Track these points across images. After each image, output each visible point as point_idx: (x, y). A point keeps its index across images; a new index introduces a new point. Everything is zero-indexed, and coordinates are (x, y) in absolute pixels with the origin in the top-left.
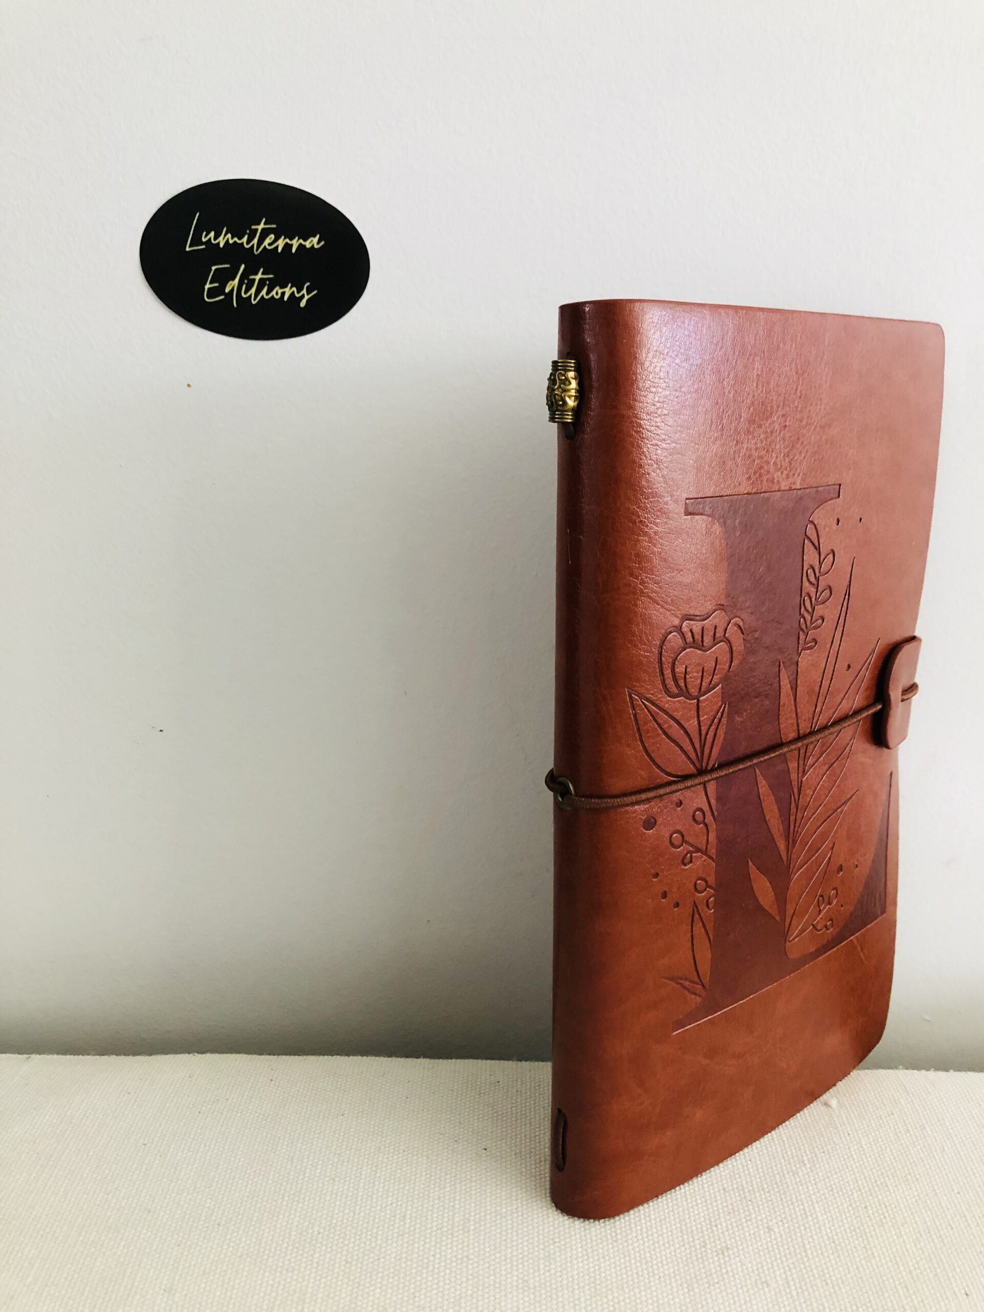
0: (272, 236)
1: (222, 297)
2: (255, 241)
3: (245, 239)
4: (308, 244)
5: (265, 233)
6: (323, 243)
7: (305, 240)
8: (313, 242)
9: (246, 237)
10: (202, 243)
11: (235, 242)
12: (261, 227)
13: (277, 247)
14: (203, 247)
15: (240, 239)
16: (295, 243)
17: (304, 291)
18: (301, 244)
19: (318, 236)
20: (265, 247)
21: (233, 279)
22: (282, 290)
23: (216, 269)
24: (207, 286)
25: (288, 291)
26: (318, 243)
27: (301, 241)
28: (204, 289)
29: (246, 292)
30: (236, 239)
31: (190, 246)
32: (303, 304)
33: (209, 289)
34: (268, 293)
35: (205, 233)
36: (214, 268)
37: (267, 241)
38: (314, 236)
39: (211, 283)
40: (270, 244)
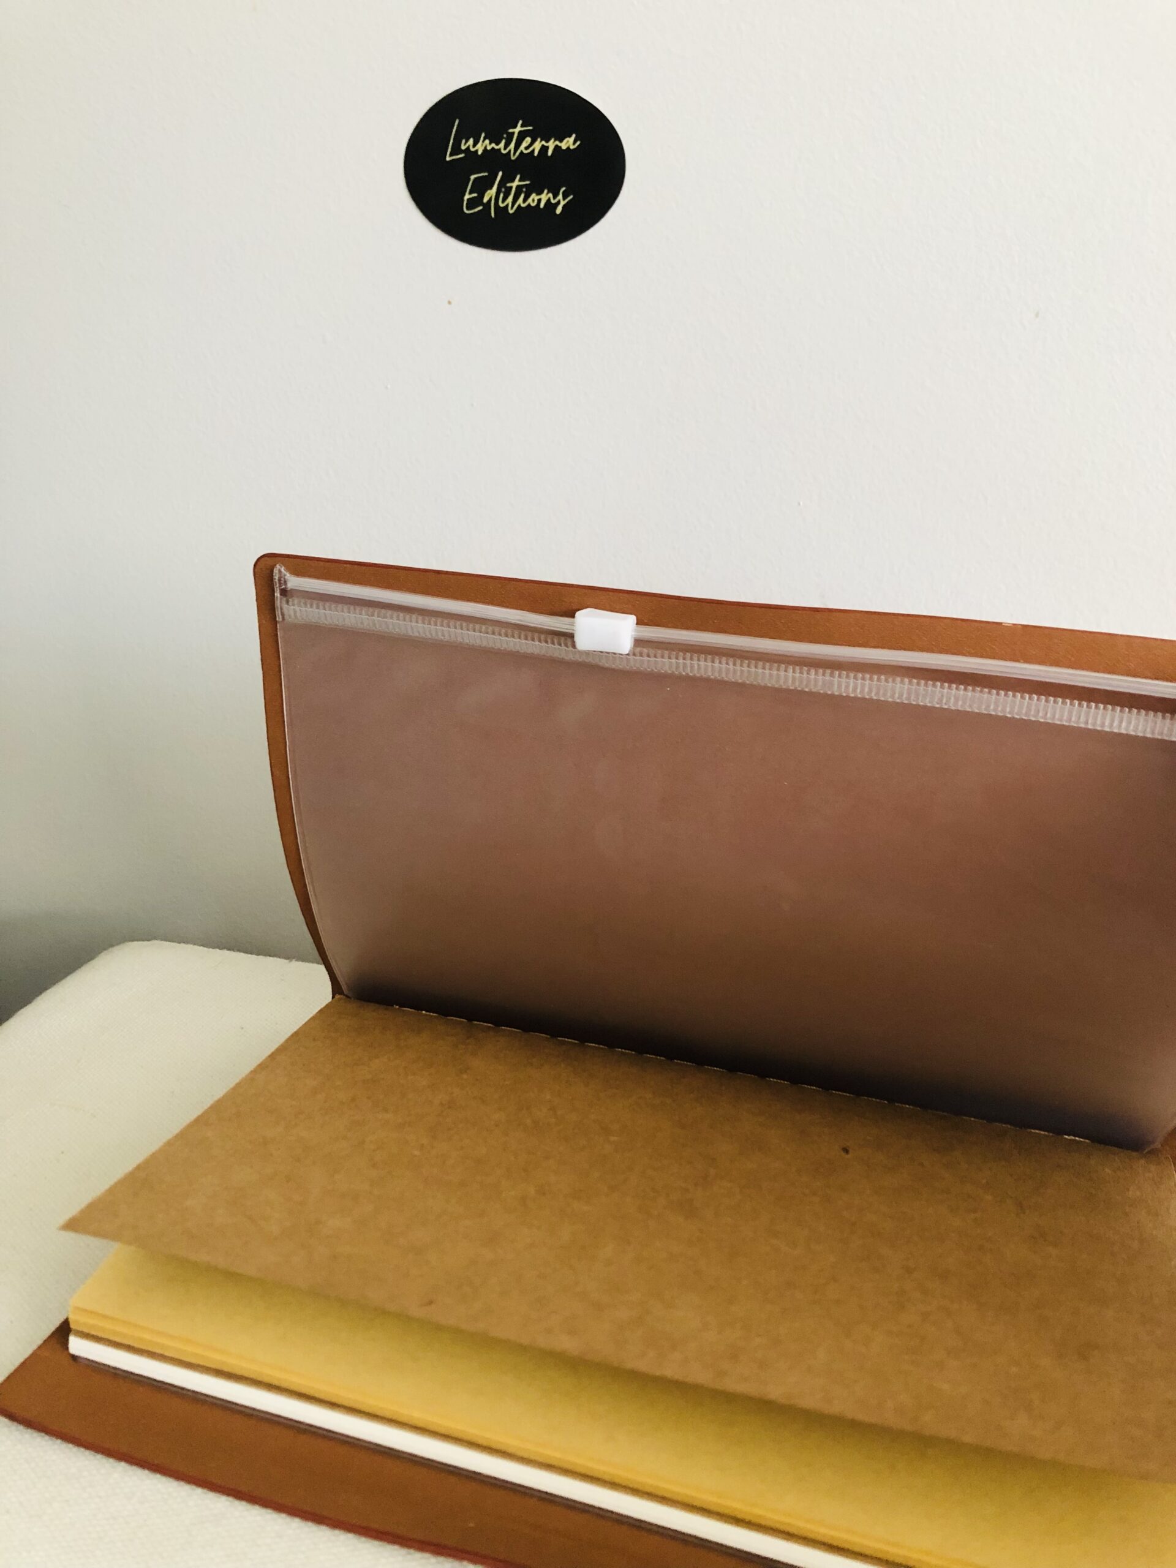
0: (528, 140)
1: (480, 208)
2: (512, 146)
3: (502, 145)
4: (564, 145)
5: (522, 136)
6: (578, 143)
7: (561, 141)
8: (569, 143)
9: (503, 142)
10: (461, 151)
11: (493, 148)
12: (517, 130)
13: (533, 151)
14: (462, 155)
15: (497, 144)
16: (551, 145)
17: (560, 197)
18: (557, 146)
19: (574, 136)
20: (522, 152)
21: (491, 188)
22: (539, 197)
23: (476, 179)
24: (467, 197)
25: (545, 197)
26: (574, 143)
27: (557, 143)
28: (463, 200)
29: (503, 201)
30: (493, 145)
31: (451, 155)
32: (559, 210)
33: (468, 200)
34: (525, 201)
35: (464, 141)
36: (473, 177)
37: (525, 144)
38: (570, 136)
39: (470, 193)
40: (527, 148)
